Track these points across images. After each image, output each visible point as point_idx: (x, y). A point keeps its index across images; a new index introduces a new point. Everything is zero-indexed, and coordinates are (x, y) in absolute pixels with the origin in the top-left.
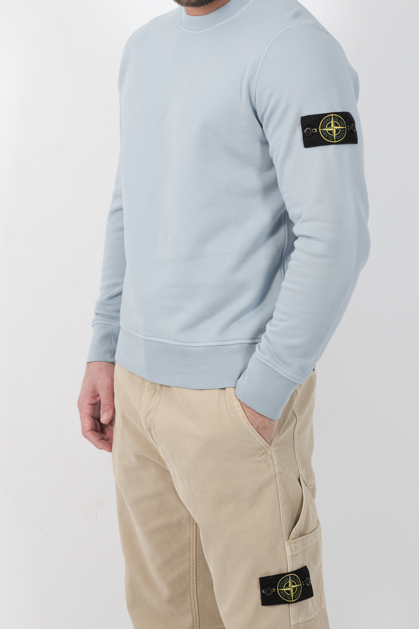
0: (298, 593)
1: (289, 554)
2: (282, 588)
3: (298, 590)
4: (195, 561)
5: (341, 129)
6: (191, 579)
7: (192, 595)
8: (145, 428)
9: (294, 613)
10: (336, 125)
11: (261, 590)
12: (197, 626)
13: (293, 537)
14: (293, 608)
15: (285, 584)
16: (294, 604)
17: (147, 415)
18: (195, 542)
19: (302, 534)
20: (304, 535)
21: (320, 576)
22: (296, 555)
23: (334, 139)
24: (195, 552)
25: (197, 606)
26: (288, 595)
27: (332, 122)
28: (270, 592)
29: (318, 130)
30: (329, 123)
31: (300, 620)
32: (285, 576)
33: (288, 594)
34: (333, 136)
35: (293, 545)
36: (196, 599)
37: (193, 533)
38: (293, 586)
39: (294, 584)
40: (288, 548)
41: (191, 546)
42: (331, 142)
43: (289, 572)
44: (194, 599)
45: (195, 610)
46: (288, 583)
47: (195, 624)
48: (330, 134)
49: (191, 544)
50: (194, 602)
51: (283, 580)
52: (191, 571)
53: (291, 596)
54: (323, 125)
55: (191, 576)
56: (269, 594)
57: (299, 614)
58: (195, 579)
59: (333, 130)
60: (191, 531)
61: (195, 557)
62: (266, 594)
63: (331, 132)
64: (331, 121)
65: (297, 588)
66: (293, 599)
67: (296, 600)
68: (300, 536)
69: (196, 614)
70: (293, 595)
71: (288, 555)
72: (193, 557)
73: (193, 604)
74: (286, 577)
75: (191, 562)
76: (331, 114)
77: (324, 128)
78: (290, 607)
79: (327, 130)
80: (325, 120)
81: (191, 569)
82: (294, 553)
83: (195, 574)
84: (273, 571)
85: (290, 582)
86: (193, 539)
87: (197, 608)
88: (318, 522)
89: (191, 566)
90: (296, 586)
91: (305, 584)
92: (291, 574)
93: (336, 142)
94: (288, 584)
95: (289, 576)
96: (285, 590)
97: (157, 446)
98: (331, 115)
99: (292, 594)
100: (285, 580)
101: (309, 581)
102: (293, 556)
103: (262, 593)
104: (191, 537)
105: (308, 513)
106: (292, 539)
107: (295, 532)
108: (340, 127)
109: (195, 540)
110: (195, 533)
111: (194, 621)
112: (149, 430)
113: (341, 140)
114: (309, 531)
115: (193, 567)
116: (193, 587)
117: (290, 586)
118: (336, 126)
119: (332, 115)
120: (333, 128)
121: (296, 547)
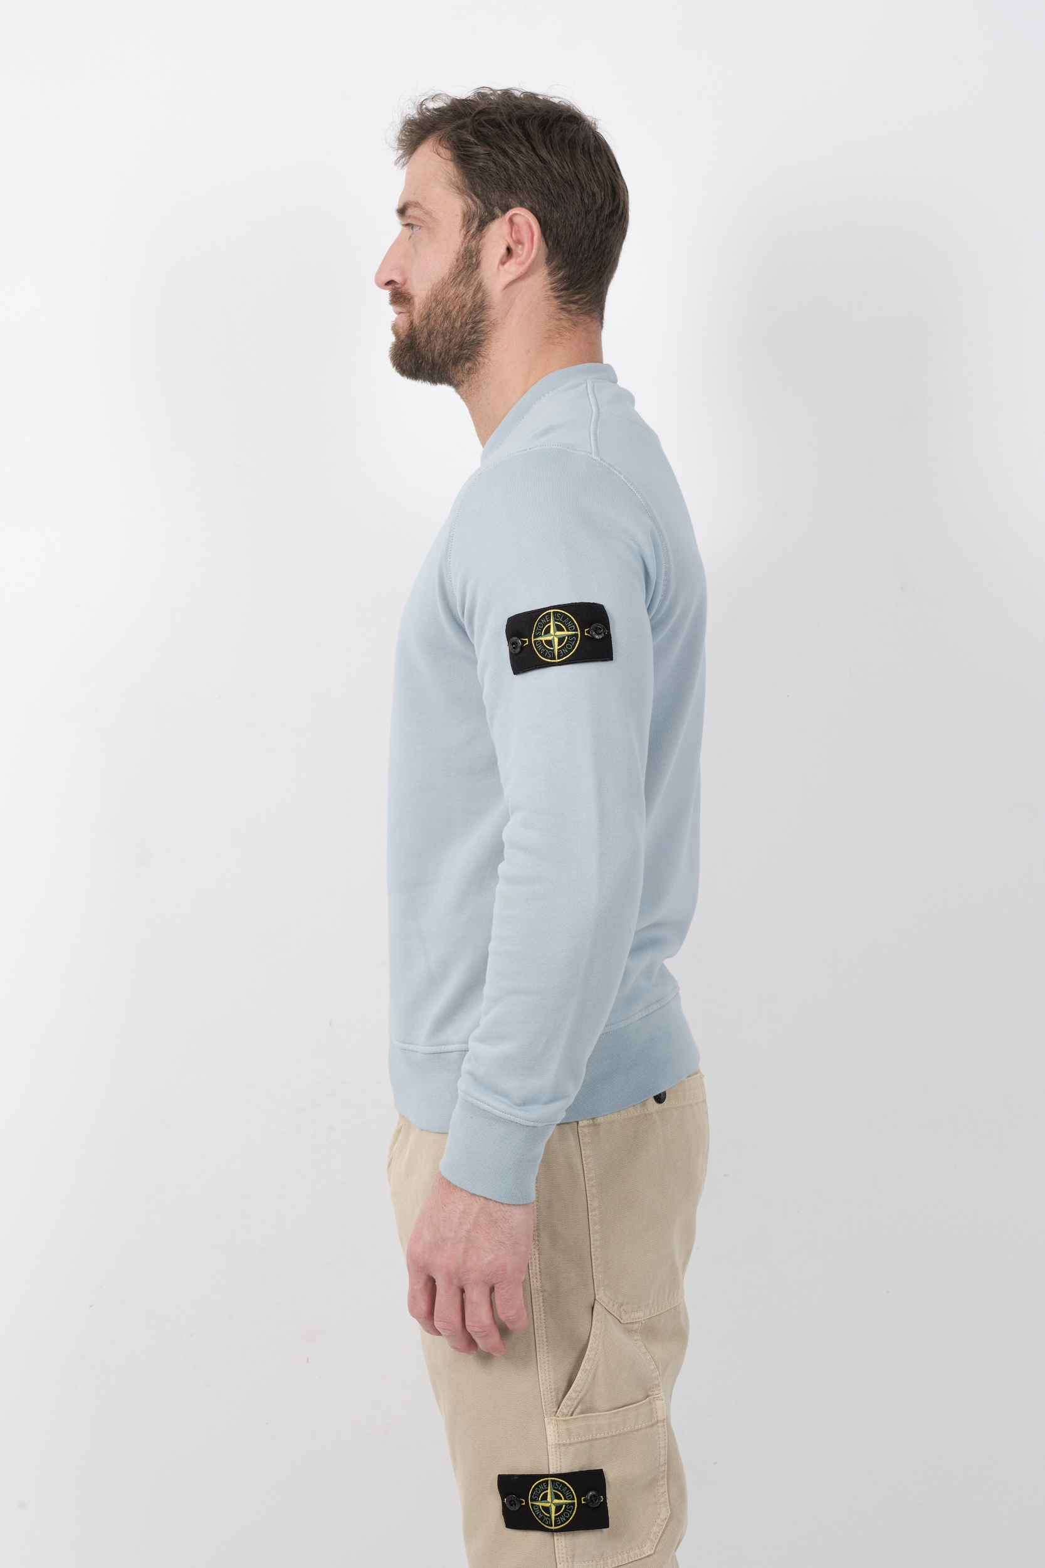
0: (567, 1515)
1: (552, 1439)
2: (536, 1501)
3: (568, 1509)
5: (568, 636)
9: (564, 1551)
10: (559, 628)
11: (503, 1500)
13: (565, 1411)
14: (560, 1540)
15: (542, 1495)
16: (560, 1534)
20: (587, 1412)
23: (554, 655)
26: (547, 1517)
27: (552, 624)
28: (516, 1504)
29: (530, 641)
30: (546, 626)
31: (576, 1564)
32: (542, 1480)
33: (546, 1514)
34: (553, 651)
35: (564, 1427)
38: (557, 1501)
39: (558, 1497)
40: (551, 1430)
42: (549, 661)
43: (551, 1472)
46: (546, 1494)
48: (548, 647)
51: (537, 1486)
53: (550, 1517)
54: (537, 631)
56: (514, 1508)
57: (572, 1555)
59: (553, 639)
62: (510, 1508)
63: (549, 643)
64: (550, 622)
65: (564, 1506)
66: (553, 1524)
67: (559, 1527)
68: (580, 1411)
70: (556, 1517)
71: (550, 1442)
74: (543, 1482)
76: (551, 609)
77: (539, 636)
78: (556, 1538)
79: (543, 639)
80: (539, 621)
82: (564, 1441)
84: (523, 1467)
85: (550, 1492)
90: (564, 1501)
91: (588, 1501)
92: (553, 1479)
93: (558, 661)
94: (546, 1496)
95: (548, 1480)
96: (542, 1506)
98: (550, 611)
99: (554, 1515)
100: (541, 1487)
101: (596, 1499)
102: (560, 1445)
103: (503, 1504)
106: (563, 1415)
107: (569, 1403)
108: (566, 633)
113: (568, 656)
117: (549, 1499)
118: (558, 631)
119: (552, 611)
120: (554, 636)
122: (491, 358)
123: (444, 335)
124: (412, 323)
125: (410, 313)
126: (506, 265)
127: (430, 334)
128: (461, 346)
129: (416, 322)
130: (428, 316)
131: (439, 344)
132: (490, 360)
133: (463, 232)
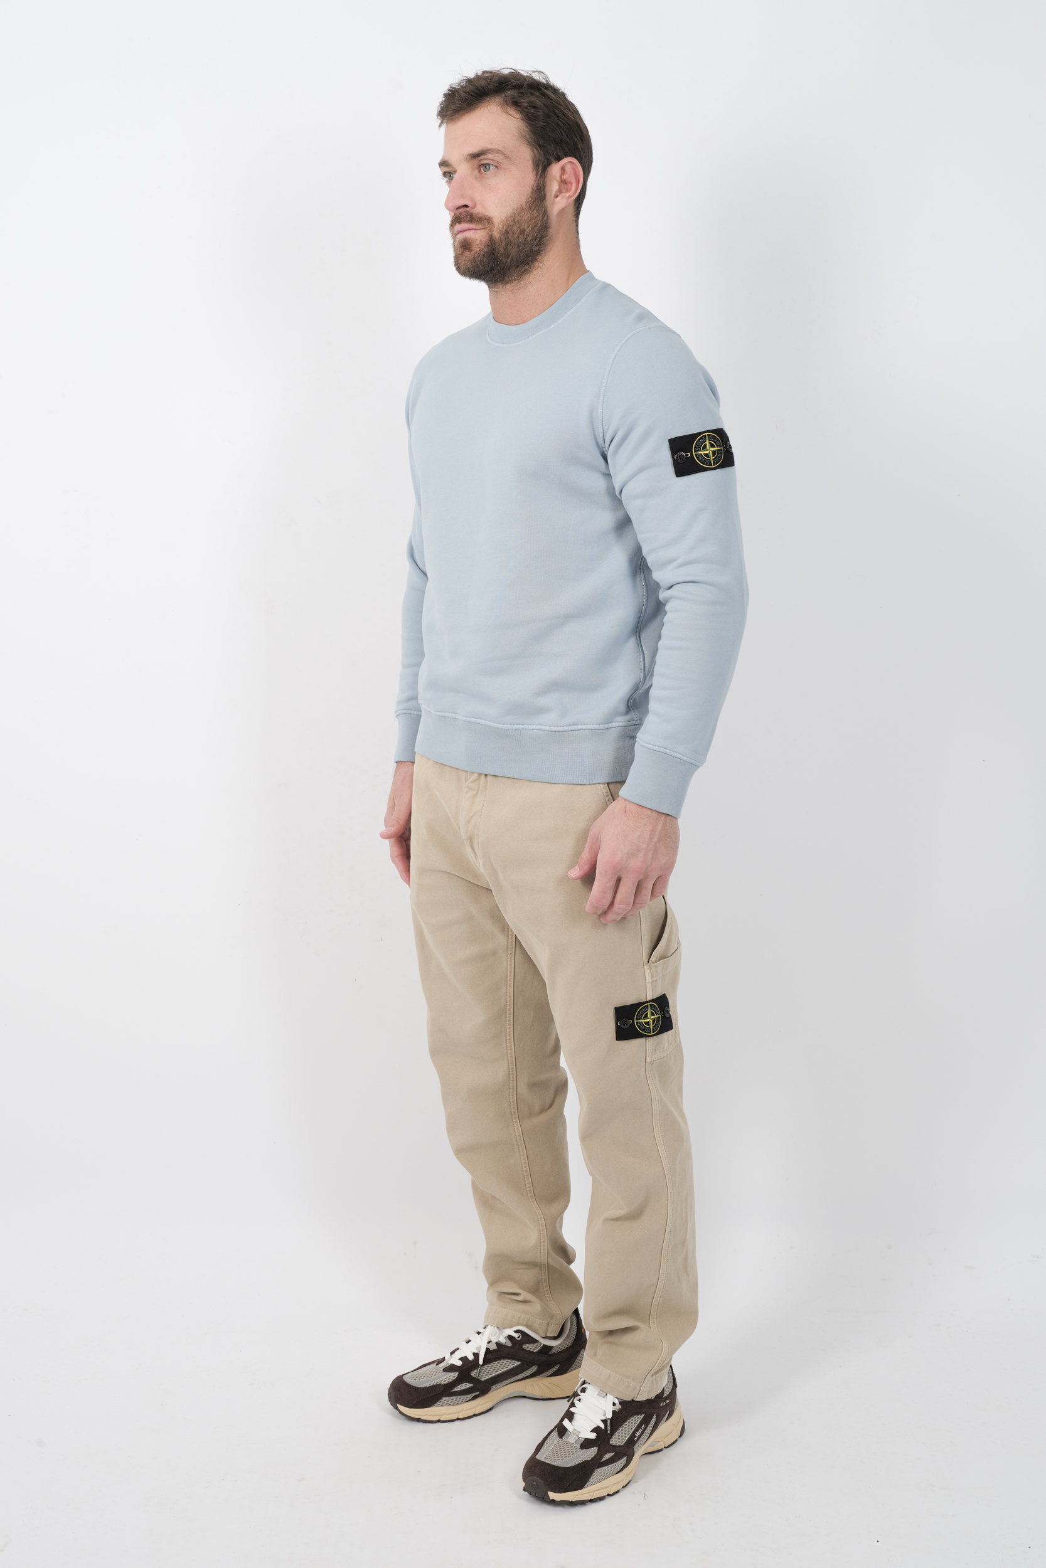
0: (658, 1025)
1: (649, 979)
2: (640, 1019)
3: (658, 1021)
4: (512, 998)
5: (718, 450)
6: (508, 1019)
7: (508, 1038)
8: (464, 837)
9: (651, 1048)
10: (712, 446)
11: (616, 1023)
12: (513, 1074)
13: (654, 960)
14: (650, 1042)
15: (644, 1015)
16: (652, 1038)
17: (469, 821)
18: (513, 975)
19: (662, 957)
20: (665, 958)
21: (675, 1006)
22: (656, 980)
23: (711, 463)
24: (512, 987)
25: (513, 1051)
27: (707, 443)
28: (627, 1024)
29: (692, 454)
30: (704, 444)
31: (656, 1056)
32: (644, 1005)
33: (647, 1026)
34: (709, 460)
35: (653, 970)
36: (513, 1043)
37: (510, 965)
38: (653, 1017)
39: (653, 1014)
40: (648, 972)
41: (508, 980)
42: (707, 467)
43: (647, 1000)
44: (510, 1043)
45: (512, 1056)
46: (647, 1013)
47: (511, 1072)
48: (706, 458)
49: (508, 978)
50: (510, 1046)
51: (641, 1009)
52: (508, 1009)
53: (649, 1028)
54: (697, 447)
55: (508, 1015)
56: (626, 1027)
57: (655, 1050)
58: (512, 1020)
59: (709, 452)
60: (509, 963)
61: (512, 993)
62: (622, 1027)
63: (707, 455)
64: (706, 441)
65: (656, 1019)
66: (652, 1032)
67: (654, 1033)
68: (661, 959)
69: (512, 1060)
71: (647, 981)
72: (510, 993)
73: (509, 1048)
75: (508, 999)
77: (698, 451)
78: (648, 1040)
79: (702, 453)
80: (698, 440)
81: (508, 1007)
82: (655, 979)
83: (512, 1013)
84: (630, 1000)
85: (649, 1012)
86: (510, 972)
87: (514, 1053)
88: (679, 943)
89: (508, 1003)
90: (656, 1016)
91: (664, 1015)
92: (650, 1003)
93: (713, 466)
94: (647, 1015)
95: (647, 1005)
96: (643, 1021)
97: (477, 859)
98: (705, 434)
99: (652, 1026)
100: (644, 1010)
101: (668, 1012)
102: (652, 982)
103: (617, 1026)
104: (508, 969)
105: (671, 932)
106: (653, 963)
107: (656, 954)
108: (716, 448)
109: (513, 973)
110: (513, 965)
111: (510, 1068)
112: (471, 840)
113: (717, 464)
114: (670, 954)
115: (510, 1005)
116: (509, 1028)
117: (649, 1016)
119: (707, 434)
120: (709, 450)
121: (656, 971)
122: (545, 263)
123: (519, 247)
124: (491, 237)
125: (491, 230)
126: (559, 198)
127: (507, 244)
128: (527, 255)
129: (496, 235)
130: (507, 232)
131: (513, 252)
132: (544, 264)
133: (534, 172)
